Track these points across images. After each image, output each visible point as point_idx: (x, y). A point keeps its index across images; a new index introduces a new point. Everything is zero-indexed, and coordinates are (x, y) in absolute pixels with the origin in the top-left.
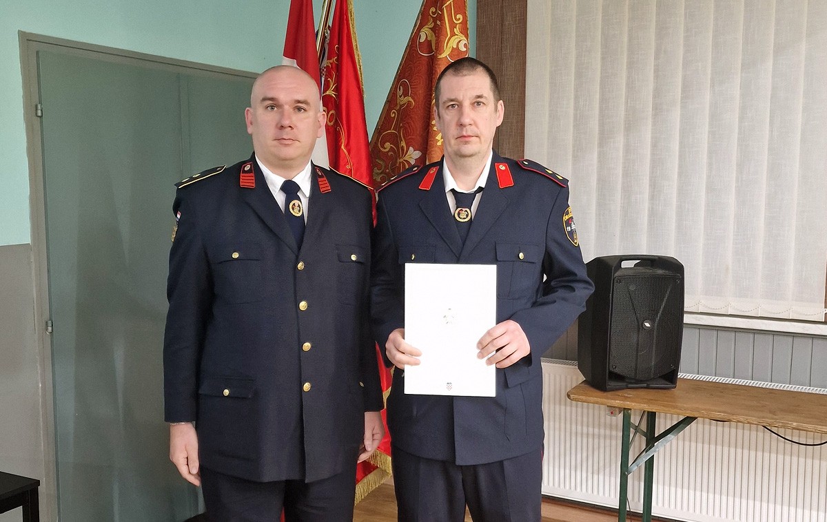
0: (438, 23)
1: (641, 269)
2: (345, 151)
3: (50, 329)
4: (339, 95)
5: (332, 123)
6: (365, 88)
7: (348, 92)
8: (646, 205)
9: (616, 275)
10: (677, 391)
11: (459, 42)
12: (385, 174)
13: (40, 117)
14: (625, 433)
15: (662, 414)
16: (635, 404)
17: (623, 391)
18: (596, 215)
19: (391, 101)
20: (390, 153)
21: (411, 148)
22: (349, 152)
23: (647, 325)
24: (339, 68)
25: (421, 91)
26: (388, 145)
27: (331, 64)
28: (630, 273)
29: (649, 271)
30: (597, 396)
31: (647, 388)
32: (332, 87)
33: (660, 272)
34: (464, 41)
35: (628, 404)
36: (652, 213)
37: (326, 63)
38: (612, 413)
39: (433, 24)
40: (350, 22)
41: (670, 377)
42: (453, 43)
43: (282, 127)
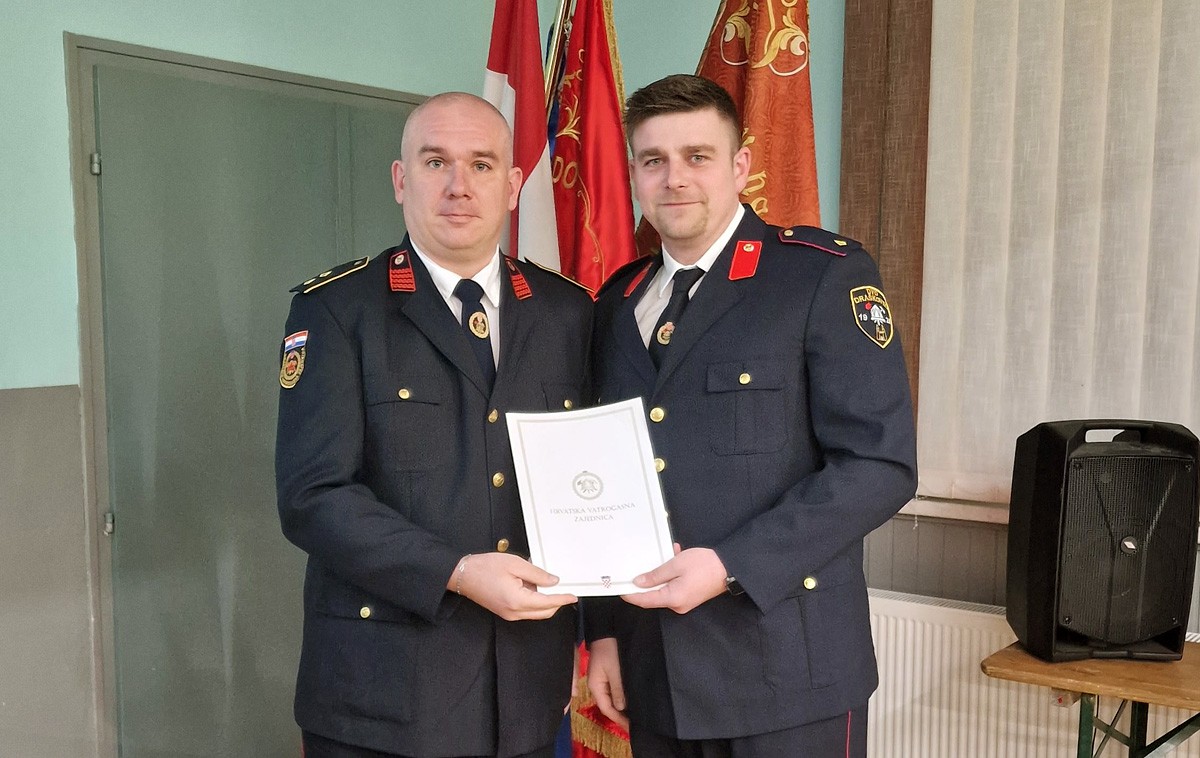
0: (756, 7)
1: (1123, 446)
2: (591, 231)
3: (109, 526)
4: (583, 135)
5: (571, 185)
7: (598, 128)
8: (1140, 330)
9: (1073, 455)
10: (1183, 666)
11: (792, 39)
13: (98, 175)
14: (1084, 737)
15: (1161, 708)
16: (1101, 685)
17: (1082, 662)
18: (1051, 348)
22: (598, 234)
23: (1130, 545)
24: (584, 88)
27: (571, 81)
28: (1102, 451)
29: (1134, 448)
30: (1034, 669)
31: (1130, 657)
32: (573, 121)
33: (1156, 450)
34: (801, 38)
35: (1088, 686)
36: (1152, 347)
37: (563, 79)
38: (1060, 700)
39: (748, 9)
40: (605, 8)
41: (1172, 640)
42: (781, 41)
43: (452, 196)
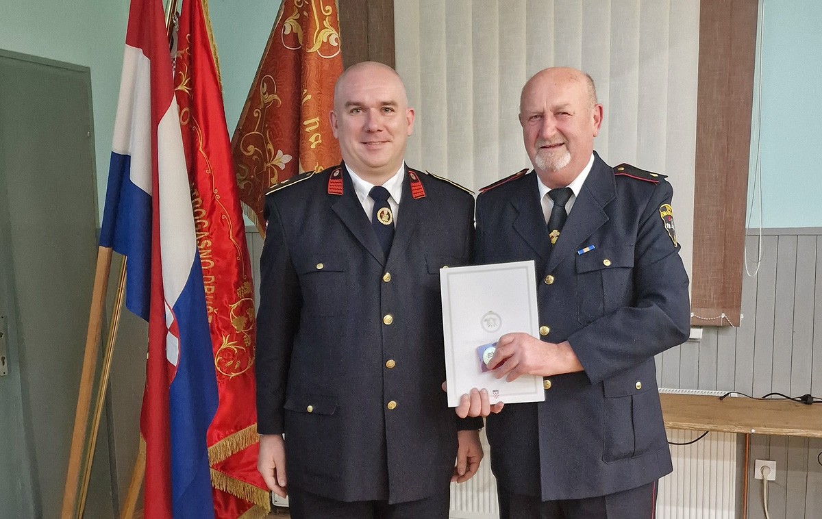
0: (305, 13)
2: (204, 154)
4: (193, 90)
5: (186, 122)
6: (223, 83)
7: (204, 87)
11: (330, 35)
12: (249, 180)
19: (253, 98)
20: (255, 157)
21: (280, 152)
22: (208, 154)
24: (192, 60)
25: (288, 89)
26: (251, 148)
27: (182, 55)
32: (185, 81)
34: (335, 35)
37: (175, 54)
39: (299, 15)
40: (203, 9)
42: (323, 36)
43: (370, 132)
